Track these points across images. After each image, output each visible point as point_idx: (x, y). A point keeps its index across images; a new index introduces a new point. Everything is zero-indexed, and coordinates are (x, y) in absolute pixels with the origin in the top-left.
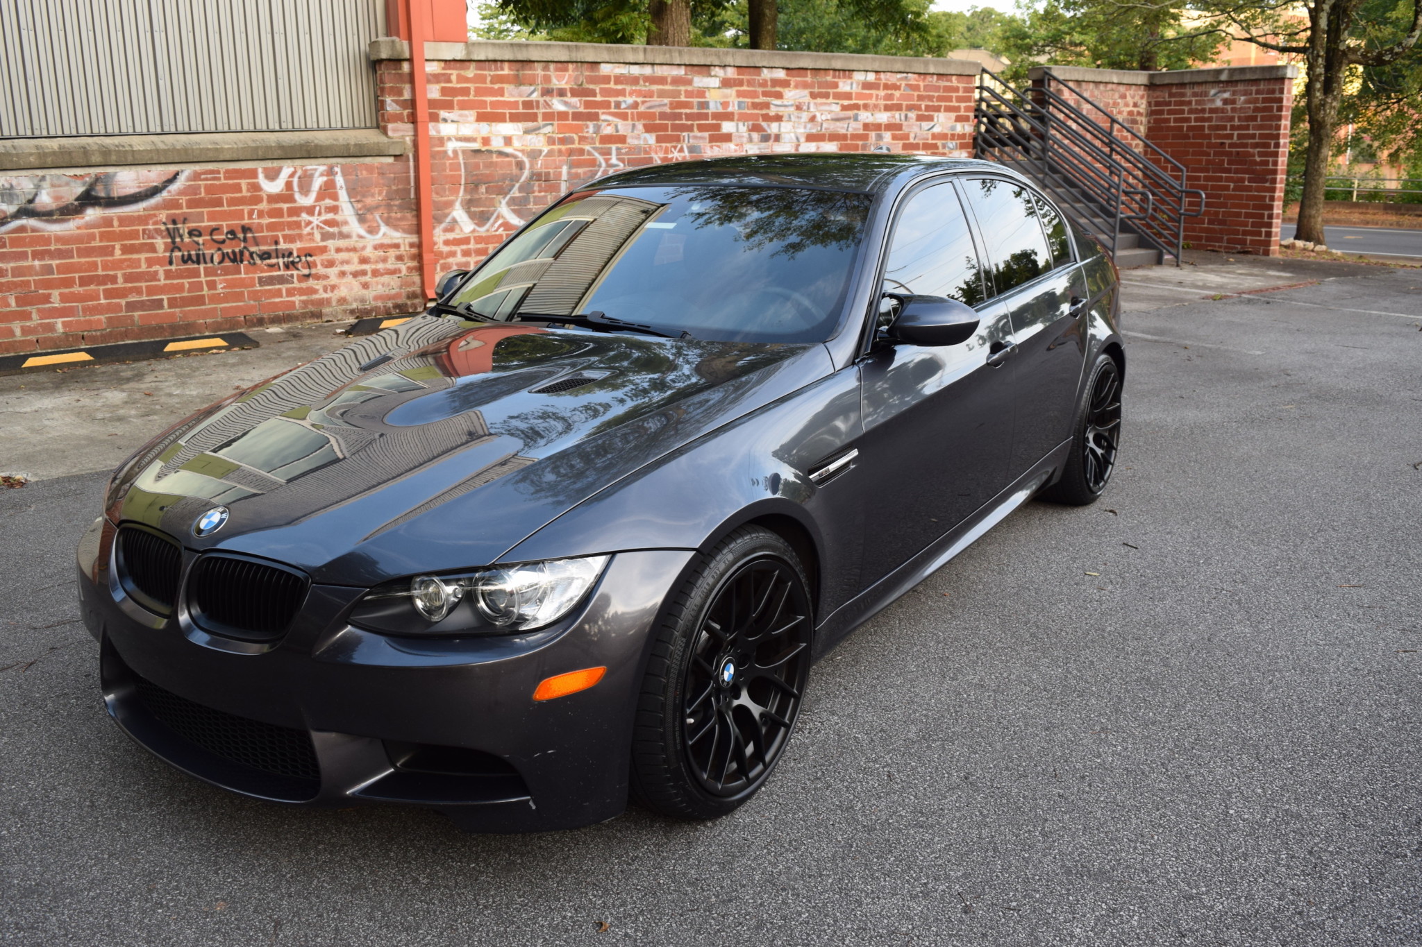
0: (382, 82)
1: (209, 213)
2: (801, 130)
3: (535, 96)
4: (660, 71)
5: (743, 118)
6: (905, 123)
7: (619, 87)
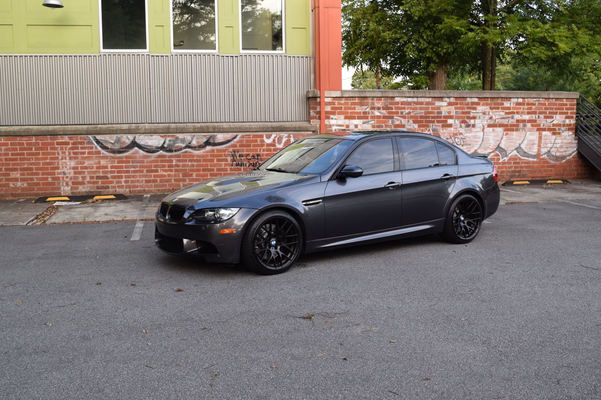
0: (310, 105)
1: (246, 149)
2: (485, 123)
3: (368, 110)
4: (420, 100)
5: (457, 118)
6: (538, 120)
7: (403, 106)
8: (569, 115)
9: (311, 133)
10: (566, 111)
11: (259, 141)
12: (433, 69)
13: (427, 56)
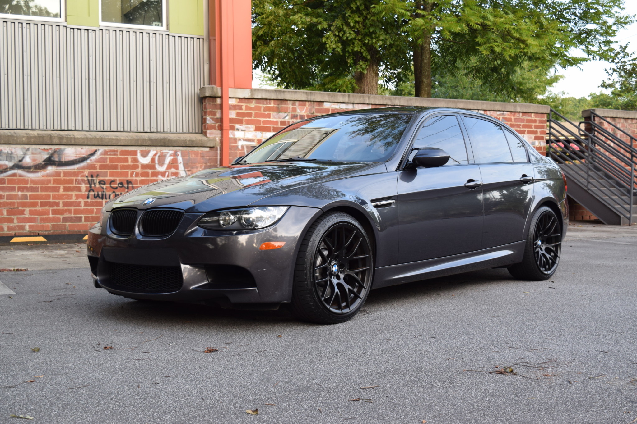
0: (205, 108)
1: (110, 172)
3: (287, 119)
4: (357, 107)
8: (539, 135)
9: (208, 149)
10: (535, 130)
11: (130, 160)
12: (363, 69)
13: (356, 49)
